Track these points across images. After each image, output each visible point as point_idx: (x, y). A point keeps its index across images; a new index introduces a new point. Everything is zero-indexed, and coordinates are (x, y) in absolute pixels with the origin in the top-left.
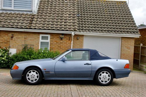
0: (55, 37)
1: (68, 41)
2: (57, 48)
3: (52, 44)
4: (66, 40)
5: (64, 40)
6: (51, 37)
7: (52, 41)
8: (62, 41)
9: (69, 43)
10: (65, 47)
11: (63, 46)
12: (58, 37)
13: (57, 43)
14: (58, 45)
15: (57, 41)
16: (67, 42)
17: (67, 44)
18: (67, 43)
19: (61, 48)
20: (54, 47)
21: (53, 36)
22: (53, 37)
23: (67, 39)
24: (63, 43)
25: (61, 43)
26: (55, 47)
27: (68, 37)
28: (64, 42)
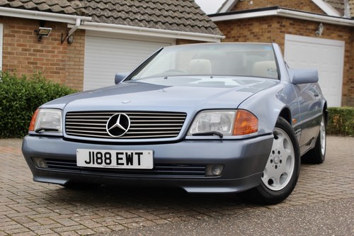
0: (20, 32)
1: (58, 44)
2: (26, 67)
3: (9, 53)
4: (53, 44)
5: (45, 41)
6: (7, 32)
7: (10, 45)
8: (39, 47)
9: (59, 52)
10: (48, 64)
11: (44, 62)
12: (28, 33)
13: (26, 50)
14: (27, 59)
15: (25, 45)
16: (54, 48)
17: (53, 56)
18: (54, 52)
19: (37, 68)
20: (16, 62)
21: (13, 27)
22: (12, 32)
23: (56, 40)
24: (42, 51)
25: (38, 51)
26: (20, 62)
27: (57, 34)
28: (45, 47)
